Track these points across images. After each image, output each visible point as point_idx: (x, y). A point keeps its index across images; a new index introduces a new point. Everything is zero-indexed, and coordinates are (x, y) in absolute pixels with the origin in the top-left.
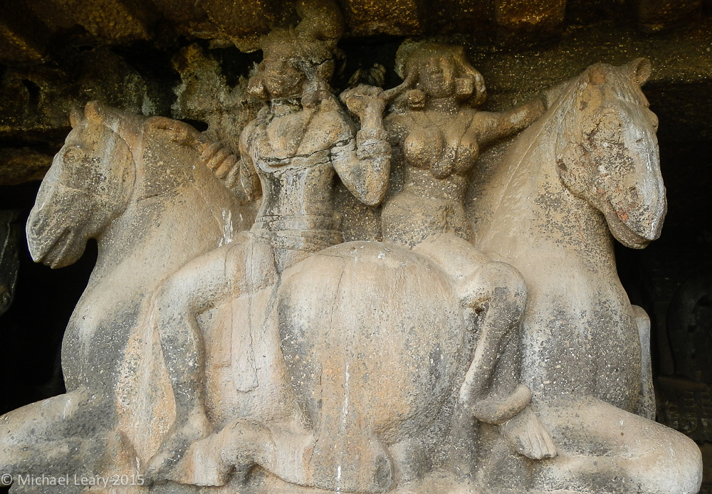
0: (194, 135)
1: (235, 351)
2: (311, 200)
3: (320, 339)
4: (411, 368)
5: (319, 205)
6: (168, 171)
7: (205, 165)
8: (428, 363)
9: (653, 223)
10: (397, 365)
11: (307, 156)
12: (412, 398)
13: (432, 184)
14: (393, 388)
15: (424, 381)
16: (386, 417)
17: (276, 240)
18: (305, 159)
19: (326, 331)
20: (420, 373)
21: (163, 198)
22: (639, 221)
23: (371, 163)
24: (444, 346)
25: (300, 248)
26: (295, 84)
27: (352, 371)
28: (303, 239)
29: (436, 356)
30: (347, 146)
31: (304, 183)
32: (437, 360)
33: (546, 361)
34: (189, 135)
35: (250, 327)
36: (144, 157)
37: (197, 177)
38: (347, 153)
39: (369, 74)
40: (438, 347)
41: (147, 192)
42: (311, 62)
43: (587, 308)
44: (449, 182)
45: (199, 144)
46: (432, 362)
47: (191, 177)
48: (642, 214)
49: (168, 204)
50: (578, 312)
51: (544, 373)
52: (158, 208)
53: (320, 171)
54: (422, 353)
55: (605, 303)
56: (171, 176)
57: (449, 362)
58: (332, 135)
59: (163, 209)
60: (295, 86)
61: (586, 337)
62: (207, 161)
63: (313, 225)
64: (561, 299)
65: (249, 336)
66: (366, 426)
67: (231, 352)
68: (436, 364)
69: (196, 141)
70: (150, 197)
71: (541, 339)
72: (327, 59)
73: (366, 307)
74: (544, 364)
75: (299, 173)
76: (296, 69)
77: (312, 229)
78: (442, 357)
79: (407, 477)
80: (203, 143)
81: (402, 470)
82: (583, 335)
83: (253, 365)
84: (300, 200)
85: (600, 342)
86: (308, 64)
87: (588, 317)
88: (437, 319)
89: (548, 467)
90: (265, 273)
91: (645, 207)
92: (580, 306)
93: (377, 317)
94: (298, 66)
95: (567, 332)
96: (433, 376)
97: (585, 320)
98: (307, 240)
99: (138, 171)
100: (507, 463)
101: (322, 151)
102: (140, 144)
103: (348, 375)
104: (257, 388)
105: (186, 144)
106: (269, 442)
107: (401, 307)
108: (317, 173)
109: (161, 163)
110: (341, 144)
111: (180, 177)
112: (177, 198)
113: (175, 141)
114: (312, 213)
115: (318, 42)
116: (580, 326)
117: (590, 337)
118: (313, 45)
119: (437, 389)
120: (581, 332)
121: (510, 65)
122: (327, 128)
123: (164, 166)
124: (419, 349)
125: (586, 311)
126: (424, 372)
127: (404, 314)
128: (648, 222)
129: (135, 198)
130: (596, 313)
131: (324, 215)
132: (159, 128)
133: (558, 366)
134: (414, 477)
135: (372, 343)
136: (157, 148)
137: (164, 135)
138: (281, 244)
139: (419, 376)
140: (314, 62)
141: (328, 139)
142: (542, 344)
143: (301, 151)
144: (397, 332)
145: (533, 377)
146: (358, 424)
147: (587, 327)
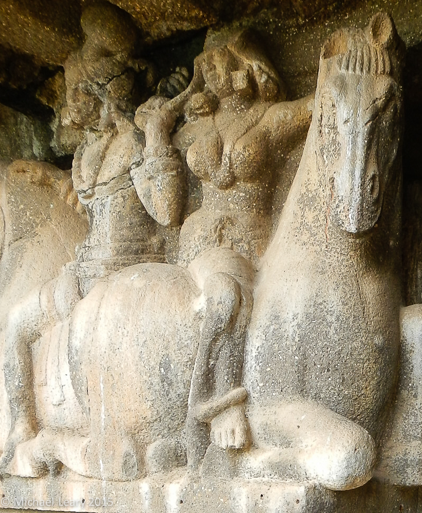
0: (48, 173)
1: (49, 372)
2: (116, 228)
3: (86, 356)
4: (145, 377)
5: (124, 232)
6: (28, 213)
7: (65, 202)
8: (158, 372)
9: (350, 215)
10: (135, 375)
11: (105, 184)
12: (150, 403)
13: (218, 196)
14: (133, 395)
15: (157, 388)
16: (134, 420)
17: (79, 271)
18: (104, 187)
19: (89, 349)
20: (152, 382)
21: (25, 240)
22: (337, 214)
23: (153, 182)
24: (173, 356)
25: (102, 276)
26: (91, 110)
27: (105, 382)
28: (103, 267)
29: (165, 365)
30: (140, 167)
31: (109, 212)
32: (167, 369)
33: (260, 364)
34: (44, 174)
35: (58, 350)
36: (8, 203)
37: (54, 216)
38: (140, 175)
39: (168, 81)
40: (167, 357)
41: (14, 236)
42: (98, 84)
43: (300, 310)
44: (234, 192)
45: (56, 182)
46: (163, 371)
47: (49, 217)
48: (338, 207)
49: (28, 244)
50: (291, 316)
51: (258, 375)
52: (21, 250)
53: (123, 197)
54: (153, 363)
55: (321, 304)
56: (31, 218)
57: (180, 370)
58: (125, 158)
59: (25, 250)
60: (92, 112)
61: (293, 339)
62: (66, 198)
63: (115, 252)
64: (279, 303)
65: (57, 358)
66: (119, 428)
67: (46, 372)
68: (167, 373)
69: (52, 180)
70: (17, 240)
71: (258, 345)
72: (114, 77)
73: (114, 325)
74: (258, 368)
75: (103, 201)
76: (87, 94)
77: (114, 256)
78: (172, 366)
79: (154, 470)
80: (59, 180)
81: (150, 464)
82: (290, 338)
83: (60, 383)
84: (107, 229)
85: (307, 343)
86: (95, 87)
87: (299, 320)
88: (167, 333)
89: (247, 458)
90: (70, 302)
91: (340, 198)
92: (294, 309)
93: (120, 333)
94: (88, 91)
95: (278, 337)
96: (165, 383)
97: (295, 323)
98: (107, 268)
99: (6, 216)
100: (215, 456)
101: (121, 176)
102: (4, 190)
103: (102, 386)
104: (65, 402)
105: (44, 183)
106: (61, 443)
107: (138, 323)
108: (120, 200)
109: (22, 206)
110: (134, 166)
111: (38, 218)
112: (35, 239)
113: (32, 182)
114: (116, 240)
115: (103, 60)
116: (290, 329)
117: (297, 339)
118: (97, 65)
119: (173, 395)
120: (290, 335)
121: (321, 37)
122: (121, 151)
123: (24, 209)
124: (150, 359)
125: (298, 314)
126: (156, 380)
127: (139, 330)
128: (344, 214)
129: (7, 243)
130: (307, 315)
131: (131, 241)
132: (18, 172)
133: (269, 369)
134: (160, 469)
135: (117, 357)
136: (18, 192)
137: (23, 178)
138: (83, 274)
139: (152, 384)
140: (100, 83)
141: (122, 163)
142: (257, 350)
143: (100, 180)
144: (133, 346)
145: (252, 381)
146: (113, 426)
147: (297, 330)
